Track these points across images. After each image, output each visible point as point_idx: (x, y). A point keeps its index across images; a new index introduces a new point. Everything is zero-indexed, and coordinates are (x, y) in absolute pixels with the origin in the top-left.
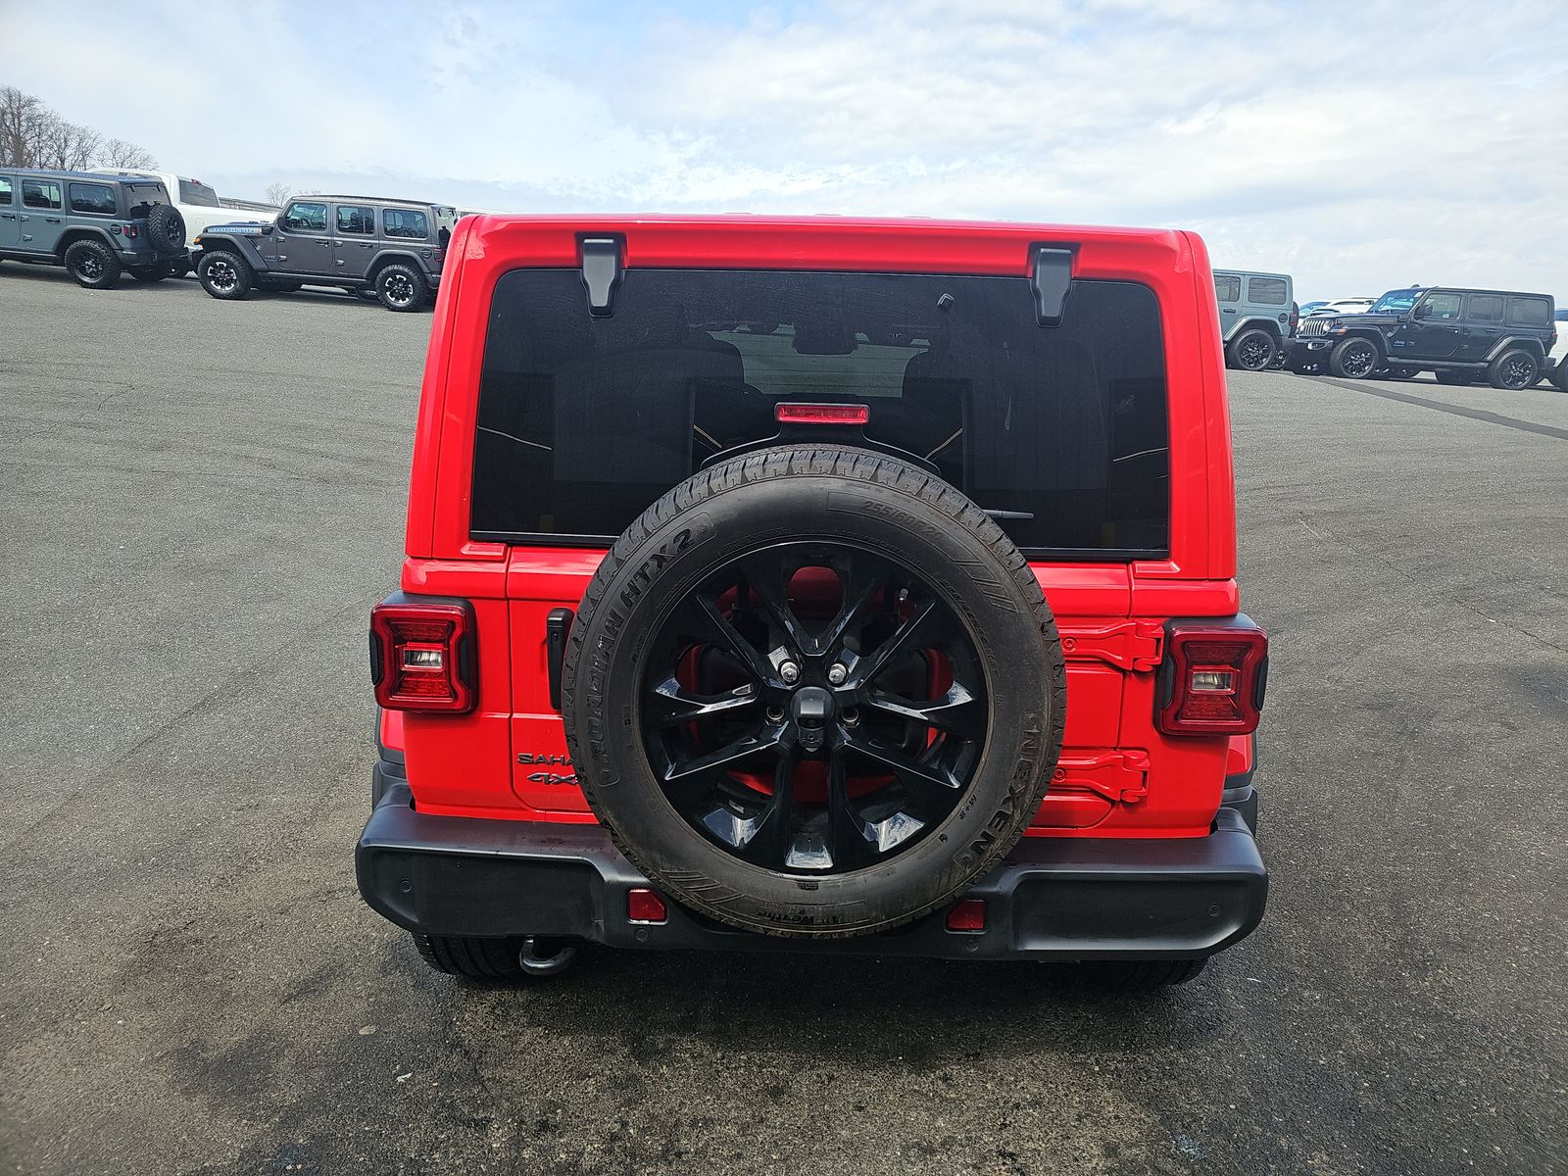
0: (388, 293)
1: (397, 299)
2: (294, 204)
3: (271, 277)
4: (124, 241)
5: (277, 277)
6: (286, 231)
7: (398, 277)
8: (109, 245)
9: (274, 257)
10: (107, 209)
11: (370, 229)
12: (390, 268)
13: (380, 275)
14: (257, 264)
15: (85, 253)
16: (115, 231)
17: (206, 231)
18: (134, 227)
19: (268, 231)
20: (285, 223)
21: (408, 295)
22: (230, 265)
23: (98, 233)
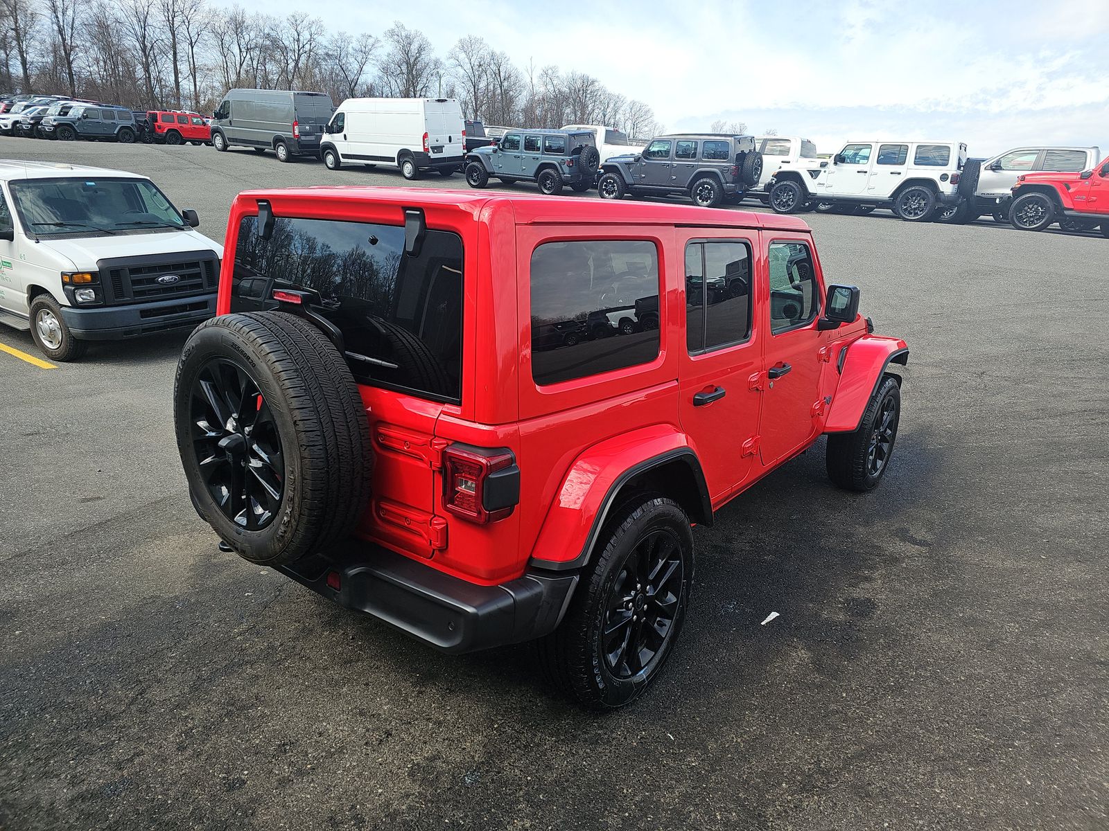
0: (698, 197)
1: (703, 201)
2: (654, 141)
3: (636, 188)
4: (566, 169)
5: (640, 188)
6: (647, 159)
7: (706, 186)
8: (559, 172)
9: (638, 176)
10: (560, 150)
11: (694, 155)
12: (702, 181)
13: (695, 185)
14: (629, 180)
15: (547, 177)
16: (563, 162)
17: (606, 161)
18: (572, 160)
19: (638, 160)
20: (647, 154)
21: (709, 198)
22: (615, 181)
23: (554, 165)
